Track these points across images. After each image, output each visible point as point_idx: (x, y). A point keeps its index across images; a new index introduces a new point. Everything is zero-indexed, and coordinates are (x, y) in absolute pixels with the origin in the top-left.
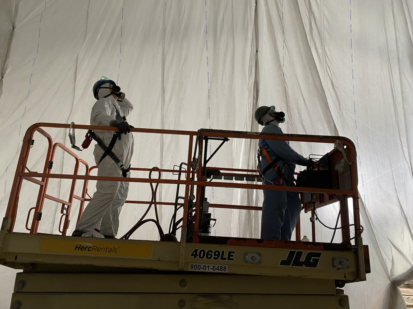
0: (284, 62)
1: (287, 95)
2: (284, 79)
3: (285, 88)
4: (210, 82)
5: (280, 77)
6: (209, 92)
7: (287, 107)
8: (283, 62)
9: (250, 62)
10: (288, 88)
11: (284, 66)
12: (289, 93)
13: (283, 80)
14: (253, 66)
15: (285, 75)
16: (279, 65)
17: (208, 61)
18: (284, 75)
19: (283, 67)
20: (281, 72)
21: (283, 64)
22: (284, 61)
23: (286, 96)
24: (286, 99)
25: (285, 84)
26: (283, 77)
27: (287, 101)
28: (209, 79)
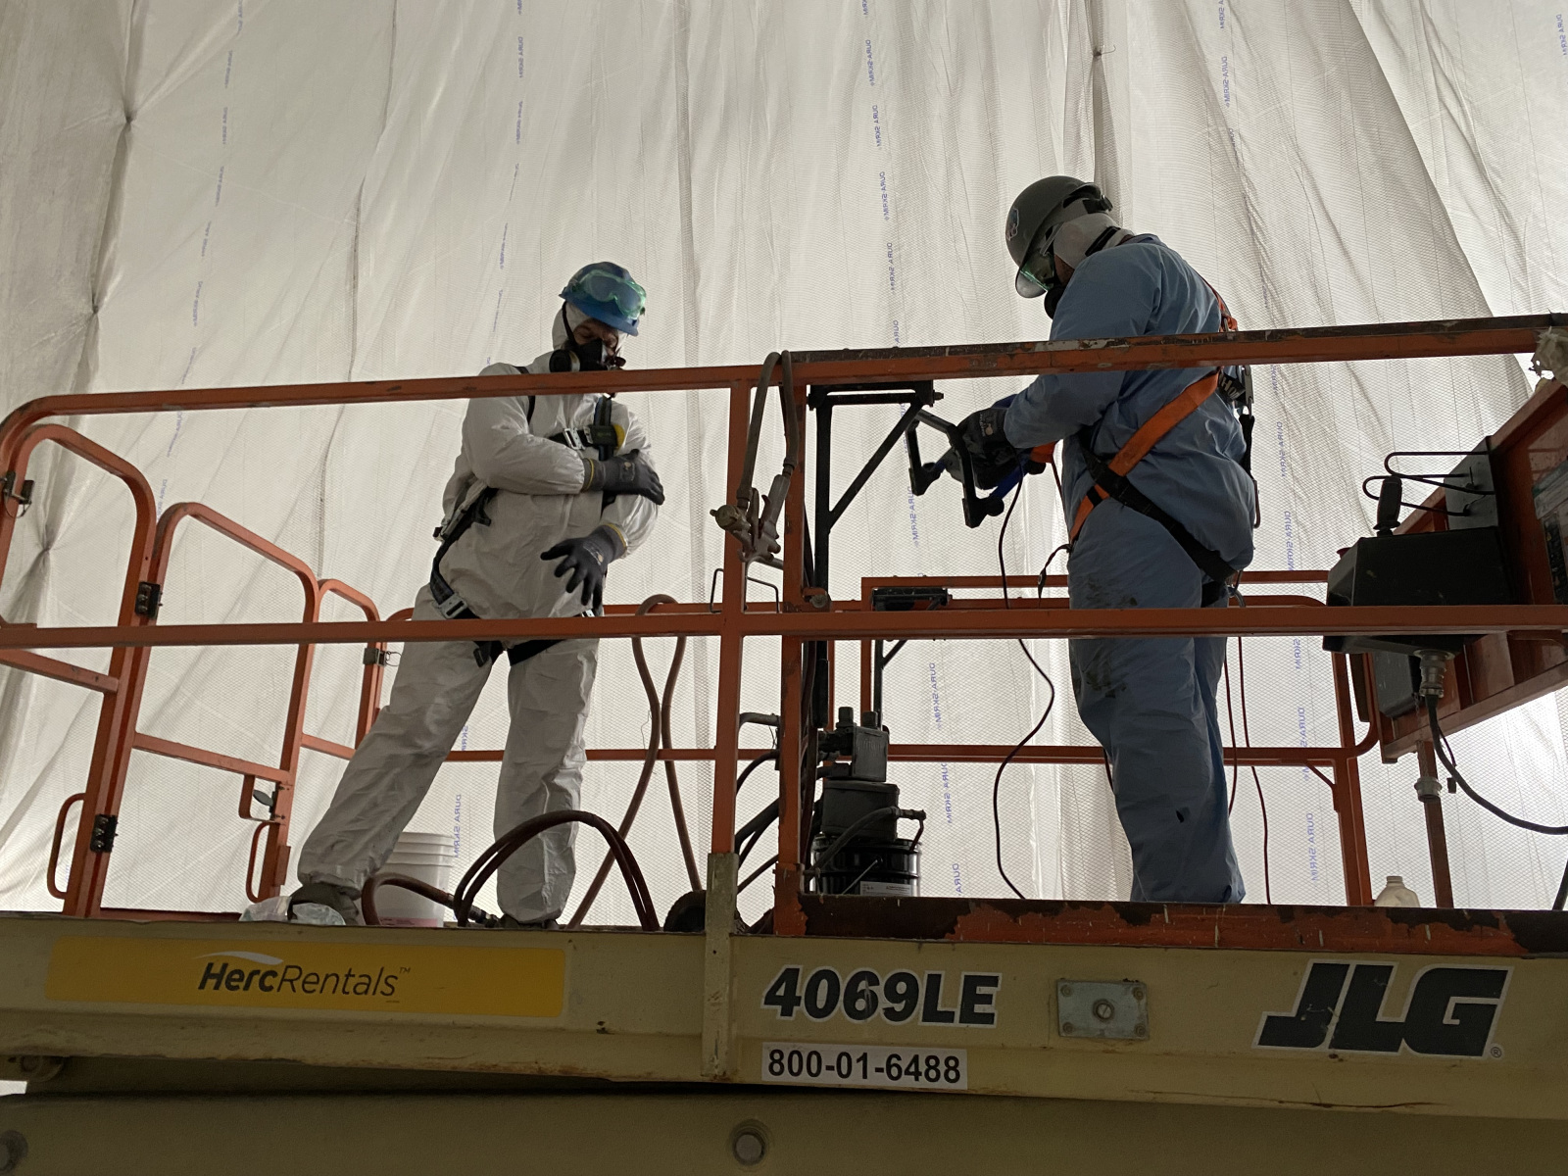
0: (1232, 84)
1: (1255, 228)
2: (1237, 159)
3: (1244, 196)
4: (891, 215)
5: (1217, 147)
6: (890, 255)
7: (1263, 280)
8: (1226, 83)
9: (1070, 105)
10: (1255, 195)
11: (1232, 99)
12: (1267, 219)
13: (1233, 160)
14: (1083, 120)
15: (1237, 140)
16: (1207, 97)
17: (878, 125)
18: (1232, 139)
19: (1228, 105)
20: (1221, 129)
21: (1226, 91)
22: (1230, 78)
23: (1252, 230)
24: (1255, 245)
25: (1243, 180)
26: (1229, 149)
27: (1257, 253)
28: (888, 199)
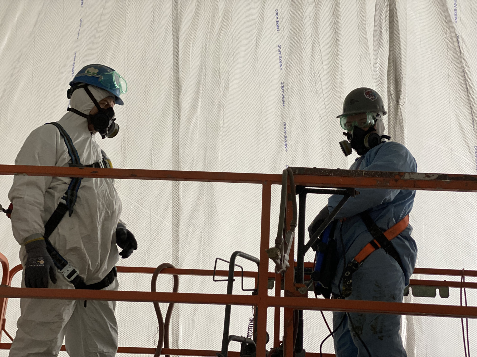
0: (458, 11)
2: (460, 50)
3: (464, 71)
4: (284, 67)
5: (451, 45)
7: (472, 115)
10: (469, 70)
11: (458, 20)
12: (474, 83)
13: (458, 52)
14: (384, 25)
15: (460, 40)
16: (446, 18)
20: (453, 35)
23: (467, 88)
24: (468, 95)
25: (463, 62)
26: (456, 45)
27: (469, 101)
28: (282, 59)
